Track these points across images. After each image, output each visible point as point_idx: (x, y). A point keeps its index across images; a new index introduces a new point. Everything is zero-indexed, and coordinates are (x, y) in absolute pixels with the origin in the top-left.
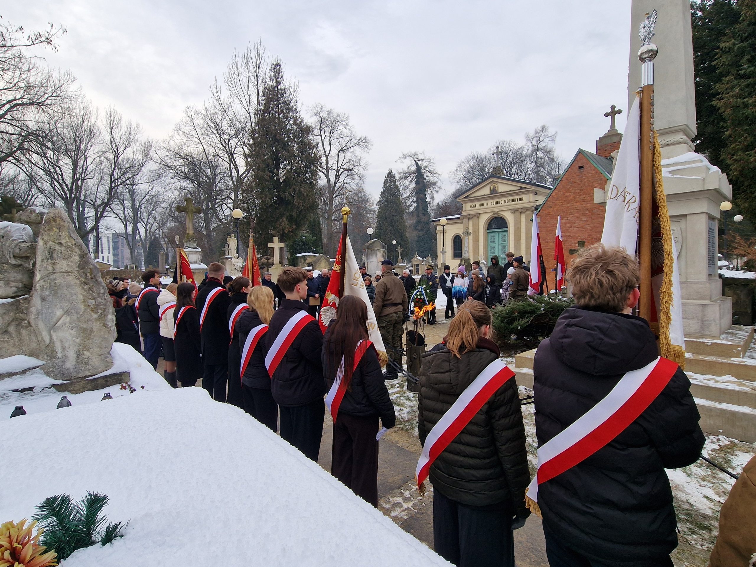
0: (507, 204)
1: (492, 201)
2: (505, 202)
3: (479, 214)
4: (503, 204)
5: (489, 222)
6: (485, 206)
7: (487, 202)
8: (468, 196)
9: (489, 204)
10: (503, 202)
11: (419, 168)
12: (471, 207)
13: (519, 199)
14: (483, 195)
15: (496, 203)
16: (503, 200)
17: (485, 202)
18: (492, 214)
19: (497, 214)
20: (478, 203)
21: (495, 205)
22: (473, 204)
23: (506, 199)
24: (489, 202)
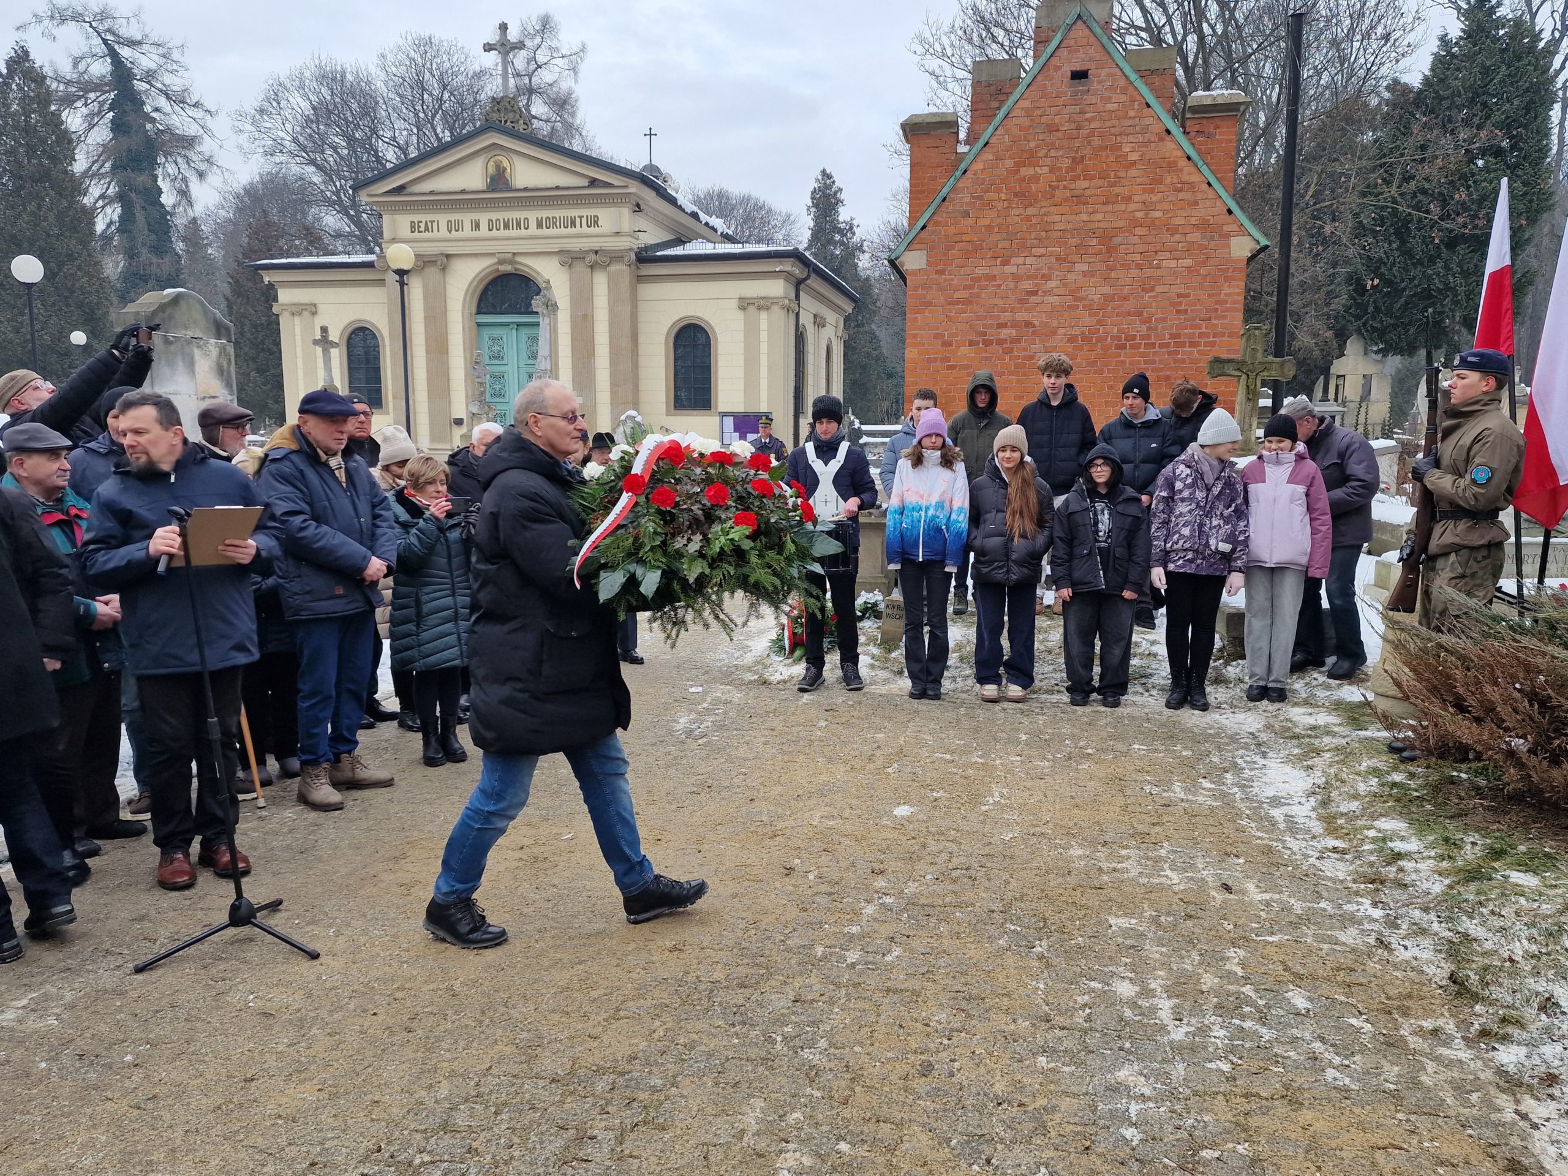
0: (545, 231)
1: (494, 216)
2: (539, 225)
3: (448, 256)
4: (533, 230)
5: (481, 287)
6: (467, 232)
7: (475, 216)
8: (400, 189)
9: (484, 226)
10: (533, 224)
11: (122, 74)
12: (413, 227)
13: (584, 220)
14: (463, 192)
15: (506, 226)
16: (532, 216)
17: (467, 218)
18: (494, 260)
19: (511, 262)
20: (443, 219)
21: (503, 233)
22: (424, 217)
23: (544, 214)
24: (483, 218)
